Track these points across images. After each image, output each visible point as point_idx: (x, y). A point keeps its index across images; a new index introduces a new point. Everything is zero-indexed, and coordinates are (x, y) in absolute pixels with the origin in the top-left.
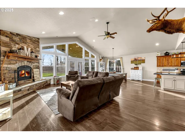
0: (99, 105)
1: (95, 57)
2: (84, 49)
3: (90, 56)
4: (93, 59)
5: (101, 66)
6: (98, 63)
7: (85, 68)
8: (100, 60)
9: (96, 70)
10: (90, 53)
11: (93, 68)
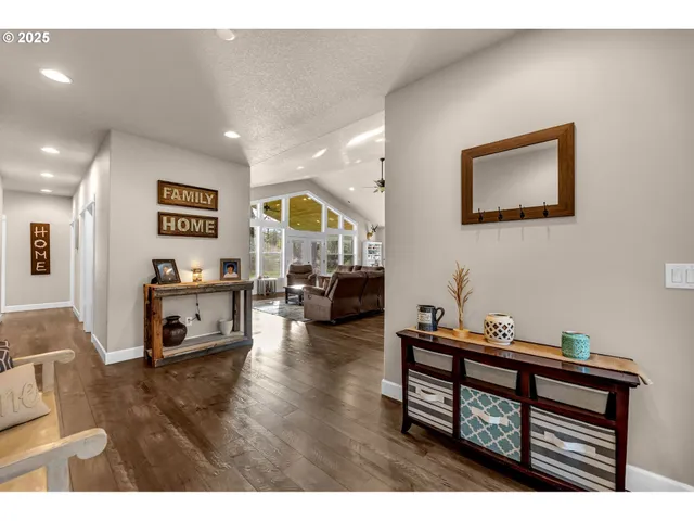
0: (362, 311)
1: (355, 228)
2: (325, 207)
3: (341, 225)
4: (348, 233)
5: (370, 252)
6: (361, 245)
7: (329, 256)
8: (369, 235)
9: (356, 263)
10: (341, 218)
11: (349, 258)
